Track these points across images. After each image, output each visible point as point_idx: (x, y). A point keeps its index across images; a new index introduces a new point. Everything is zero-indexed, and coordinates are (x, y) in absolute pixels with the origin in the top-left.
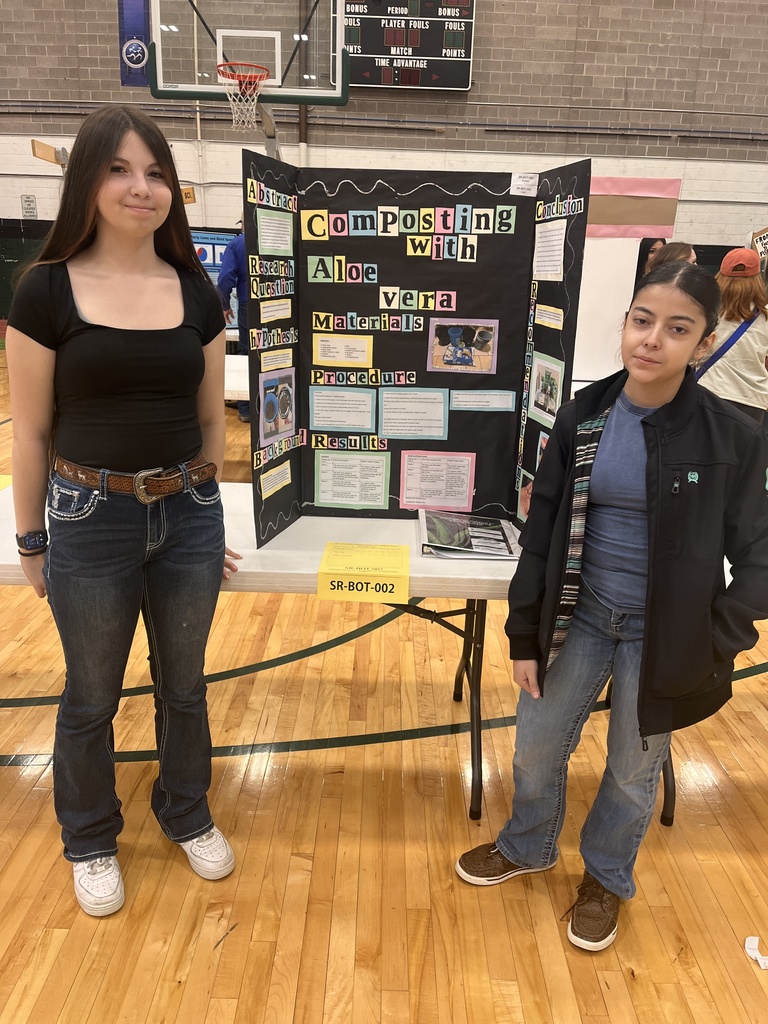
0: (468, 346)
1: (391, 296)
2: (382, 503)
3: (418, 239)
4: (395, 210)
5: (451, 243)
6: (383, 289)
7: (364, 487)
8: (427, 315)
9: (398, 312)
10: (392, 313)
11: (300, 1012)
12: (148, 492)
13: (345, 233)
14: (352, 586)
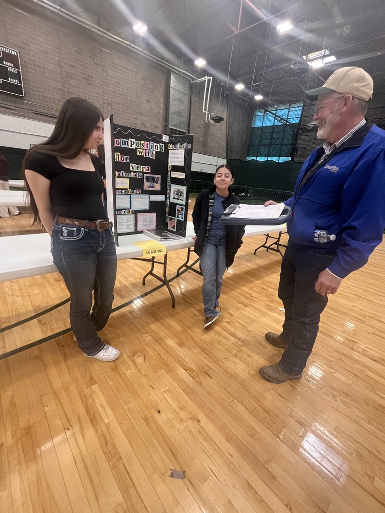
0: (153, 183)
1: (133, 167)
2: (133, 230)
3: (140, 150)
4: (134, 140)
5: (149, 152)
6: (131, 164)
7: (127, 226)
8: (144, 173)
9: (136, 172)
10: (134, 172)
11: (180, 363)
12: (101, 228)
13: (119, 146)
14: (152, 252)
